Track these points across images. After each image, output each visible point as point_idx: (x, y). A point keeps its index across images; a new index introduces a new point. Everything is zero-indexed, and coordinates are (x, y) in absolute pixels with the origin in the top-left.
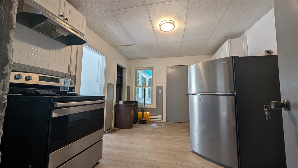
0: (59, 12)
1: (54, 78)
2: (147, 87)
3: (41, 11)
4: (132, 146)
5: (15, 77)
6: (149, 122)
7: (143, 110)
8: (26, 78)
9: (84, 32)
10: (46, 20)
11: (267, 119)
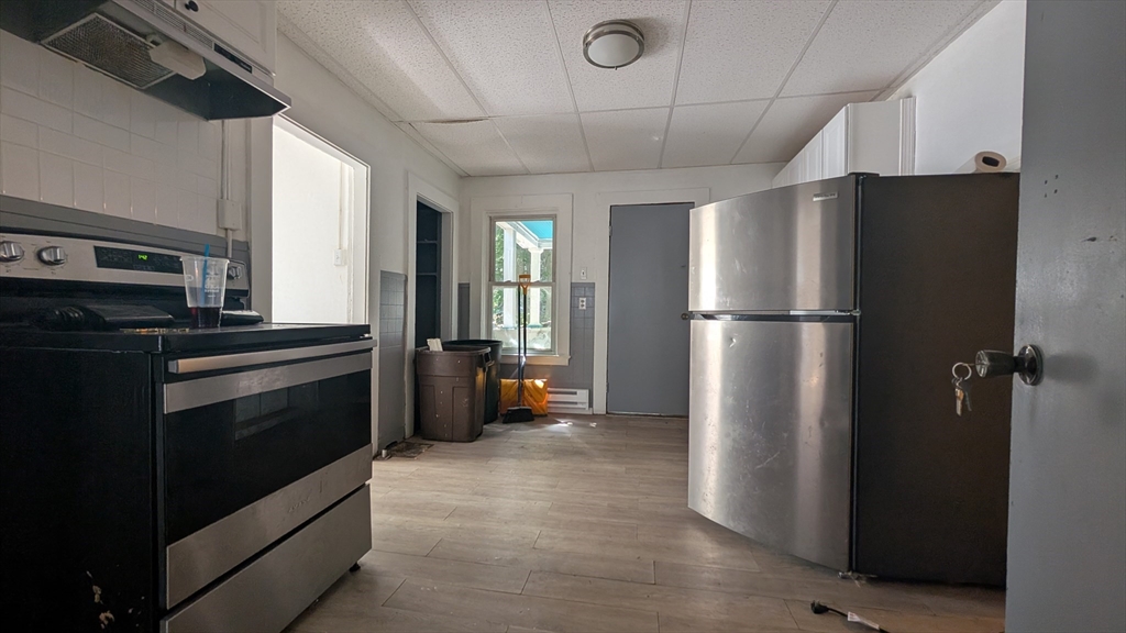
1: (160, 255)
2: (537, 284)
4: (481, 503)
6: (541, 416)
8: (39, 256)
10: (101, 7)
11: (959, 412)
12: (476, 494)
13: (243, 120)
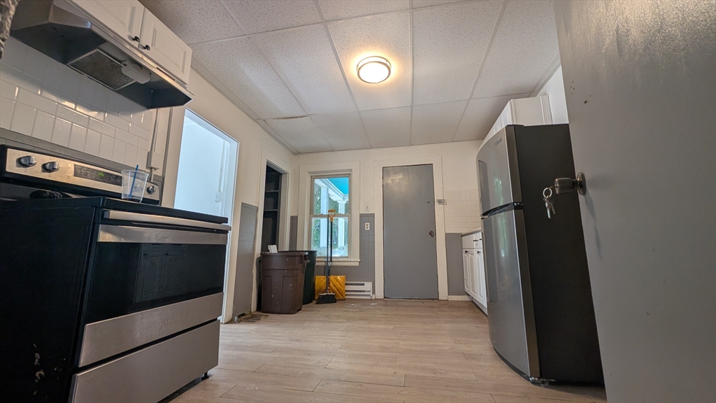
0: (130, 29)
1: (110, 175)
2: (339, 215)
3: (89, 23)
4: (295, 345)
5: (19, 161)
6: (341, 300)
7: (328, 271)
8: (44, 166)
9: (186, 79)
10: (101, 46)
11: (549, 216)
12: (293, 340)
13: (169, 108)
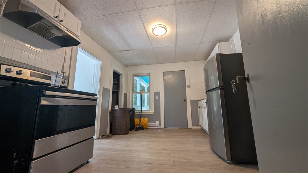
0: (54, 13)
1: (46, 76)
3: (37, 10)
5: (6, 70)
6: (146, 129)
7: (140, 116)
8: (17, 72)
9: (78, 34)
10: (41, 20)
11: (234, 92)
12: (125, 146)
13: (71, 47)
